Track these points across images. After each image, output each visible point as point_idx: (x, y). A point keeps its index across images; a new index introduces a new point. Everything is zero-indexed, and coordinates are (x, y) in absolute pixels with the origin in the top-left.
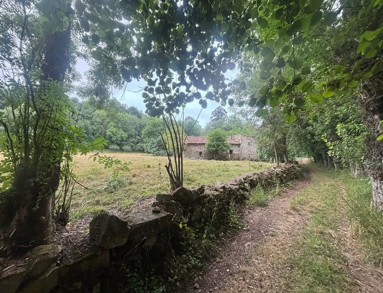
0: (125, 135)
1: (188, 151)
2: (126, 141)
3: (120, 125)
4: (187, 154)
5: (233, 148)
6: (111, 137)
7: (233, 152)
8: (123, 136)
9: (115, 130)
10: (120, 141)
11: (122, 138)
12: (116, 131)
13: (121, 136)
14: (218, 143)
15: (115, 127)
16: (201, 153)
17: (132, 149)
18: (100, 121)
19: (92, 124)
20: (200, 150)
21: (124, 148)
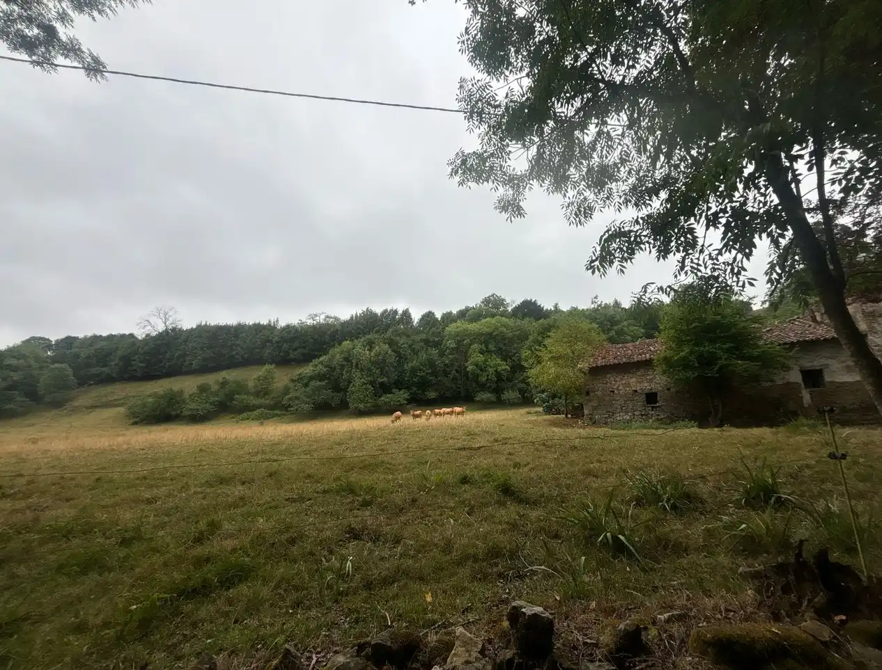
0: (504, 367)
1: (599, 393)
2: (509, 380)
3: (492, 347)
4: (594, 403)
5: (823, 361)
6: (478, 376)
7: (827, 378)
8: (500, 368)
9: (481, 358)
10: (496, 383)
11: (498, 374)
12: (486, 361)
13: (496, 371)
14: (707, 348)
15: (482, 352)
16: (651, 398)
17: (523, 397)
18: (455, 346)
19: (442, 354)
20: (646, 387)
21: (504, 397)
